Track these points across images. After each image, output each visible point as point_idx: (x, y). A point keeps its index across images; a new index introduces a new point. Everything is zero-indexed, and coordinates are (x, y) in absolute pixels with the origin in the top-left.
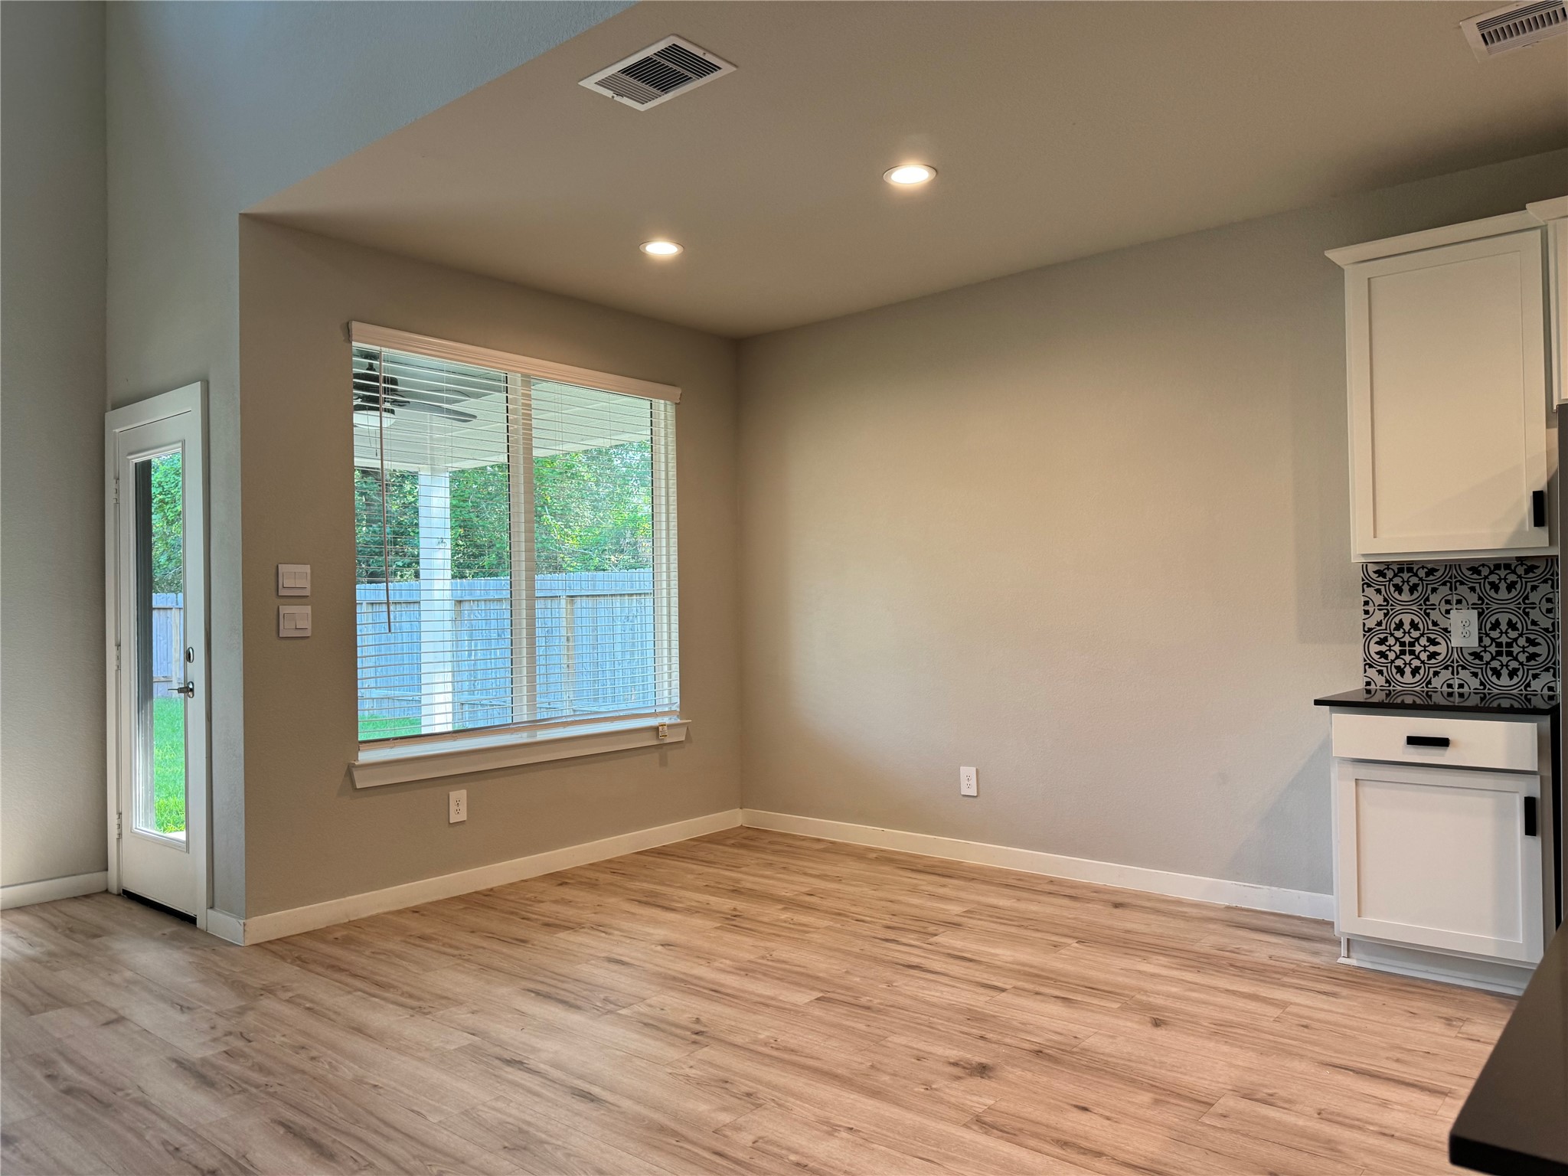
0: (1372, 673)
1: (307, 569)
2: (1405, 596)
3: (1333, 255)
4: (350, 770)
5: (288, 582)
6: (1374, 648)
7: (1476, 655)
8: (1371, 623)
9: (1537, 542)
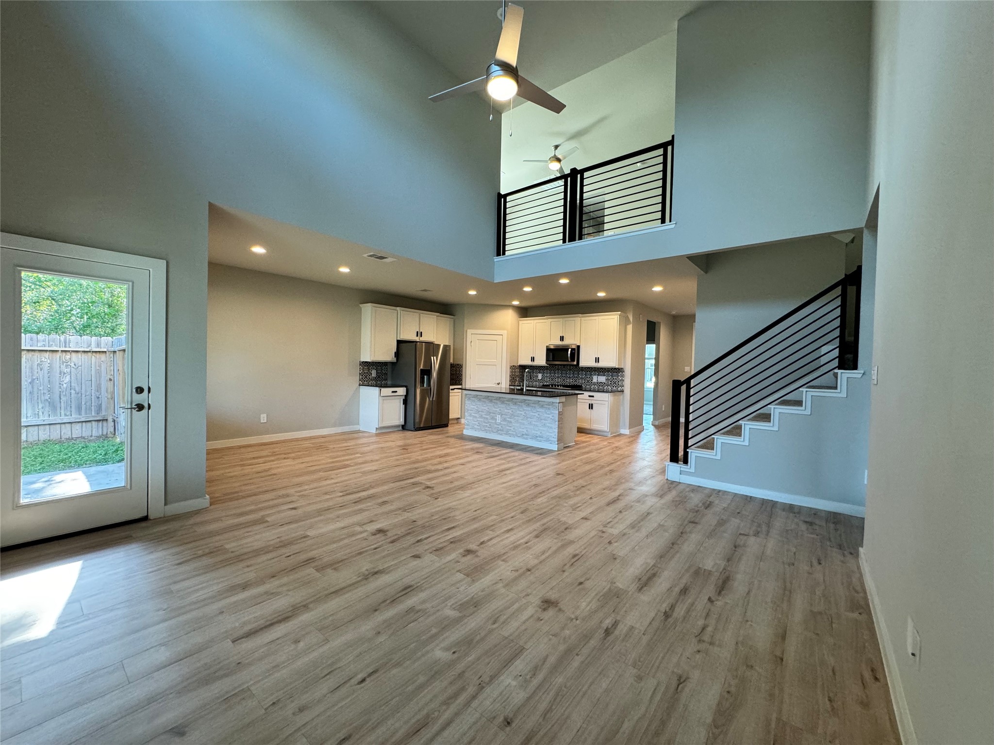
0: (360, 382)
2: (366, 367)
6: (361, 377)
7: (375, 378)
8: (360, 372)
9: (395, 360)
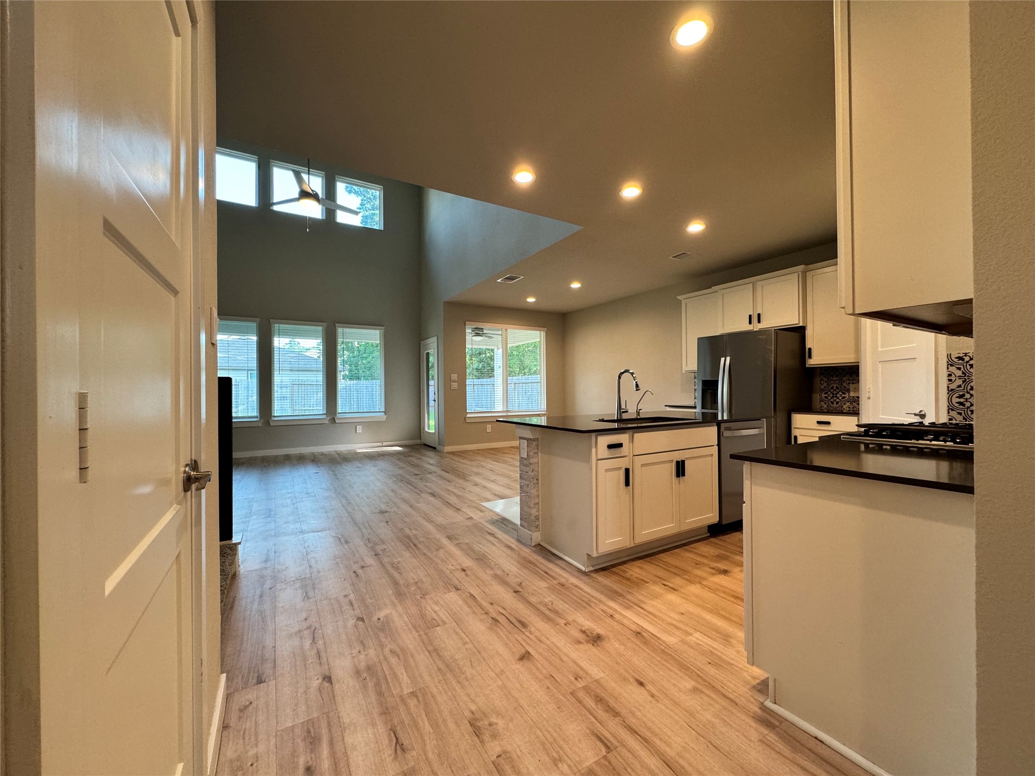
1: (456, 375)
3: (678, 297)
4: (465, 419)
5: (452, 378)
